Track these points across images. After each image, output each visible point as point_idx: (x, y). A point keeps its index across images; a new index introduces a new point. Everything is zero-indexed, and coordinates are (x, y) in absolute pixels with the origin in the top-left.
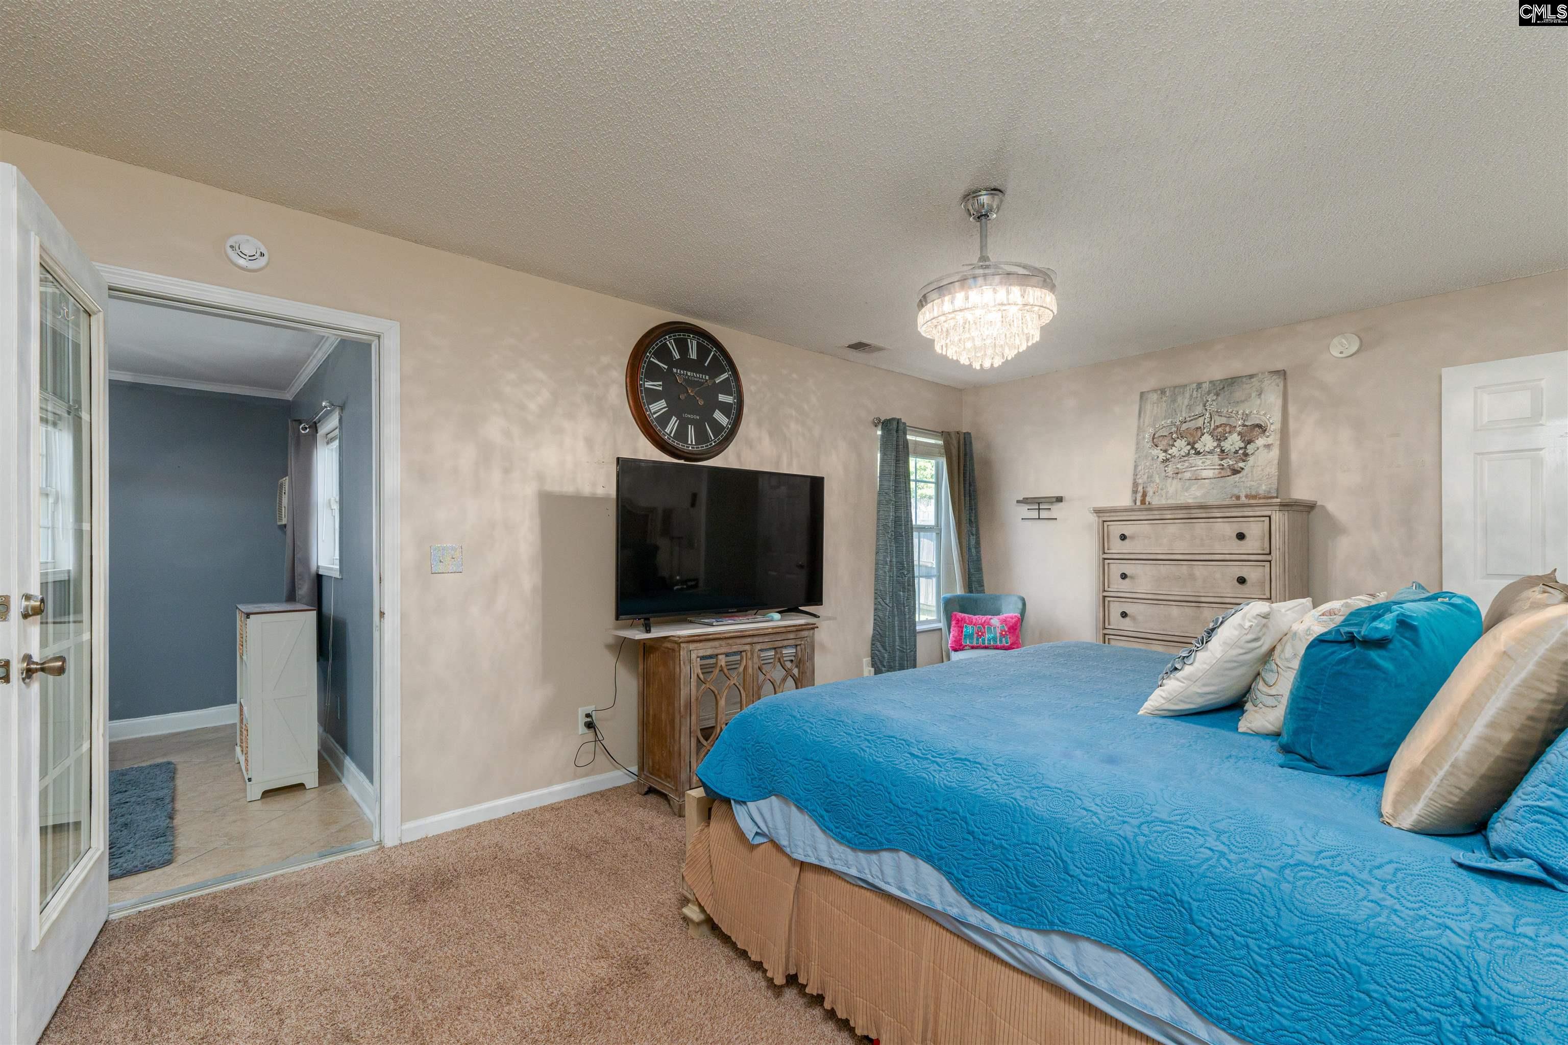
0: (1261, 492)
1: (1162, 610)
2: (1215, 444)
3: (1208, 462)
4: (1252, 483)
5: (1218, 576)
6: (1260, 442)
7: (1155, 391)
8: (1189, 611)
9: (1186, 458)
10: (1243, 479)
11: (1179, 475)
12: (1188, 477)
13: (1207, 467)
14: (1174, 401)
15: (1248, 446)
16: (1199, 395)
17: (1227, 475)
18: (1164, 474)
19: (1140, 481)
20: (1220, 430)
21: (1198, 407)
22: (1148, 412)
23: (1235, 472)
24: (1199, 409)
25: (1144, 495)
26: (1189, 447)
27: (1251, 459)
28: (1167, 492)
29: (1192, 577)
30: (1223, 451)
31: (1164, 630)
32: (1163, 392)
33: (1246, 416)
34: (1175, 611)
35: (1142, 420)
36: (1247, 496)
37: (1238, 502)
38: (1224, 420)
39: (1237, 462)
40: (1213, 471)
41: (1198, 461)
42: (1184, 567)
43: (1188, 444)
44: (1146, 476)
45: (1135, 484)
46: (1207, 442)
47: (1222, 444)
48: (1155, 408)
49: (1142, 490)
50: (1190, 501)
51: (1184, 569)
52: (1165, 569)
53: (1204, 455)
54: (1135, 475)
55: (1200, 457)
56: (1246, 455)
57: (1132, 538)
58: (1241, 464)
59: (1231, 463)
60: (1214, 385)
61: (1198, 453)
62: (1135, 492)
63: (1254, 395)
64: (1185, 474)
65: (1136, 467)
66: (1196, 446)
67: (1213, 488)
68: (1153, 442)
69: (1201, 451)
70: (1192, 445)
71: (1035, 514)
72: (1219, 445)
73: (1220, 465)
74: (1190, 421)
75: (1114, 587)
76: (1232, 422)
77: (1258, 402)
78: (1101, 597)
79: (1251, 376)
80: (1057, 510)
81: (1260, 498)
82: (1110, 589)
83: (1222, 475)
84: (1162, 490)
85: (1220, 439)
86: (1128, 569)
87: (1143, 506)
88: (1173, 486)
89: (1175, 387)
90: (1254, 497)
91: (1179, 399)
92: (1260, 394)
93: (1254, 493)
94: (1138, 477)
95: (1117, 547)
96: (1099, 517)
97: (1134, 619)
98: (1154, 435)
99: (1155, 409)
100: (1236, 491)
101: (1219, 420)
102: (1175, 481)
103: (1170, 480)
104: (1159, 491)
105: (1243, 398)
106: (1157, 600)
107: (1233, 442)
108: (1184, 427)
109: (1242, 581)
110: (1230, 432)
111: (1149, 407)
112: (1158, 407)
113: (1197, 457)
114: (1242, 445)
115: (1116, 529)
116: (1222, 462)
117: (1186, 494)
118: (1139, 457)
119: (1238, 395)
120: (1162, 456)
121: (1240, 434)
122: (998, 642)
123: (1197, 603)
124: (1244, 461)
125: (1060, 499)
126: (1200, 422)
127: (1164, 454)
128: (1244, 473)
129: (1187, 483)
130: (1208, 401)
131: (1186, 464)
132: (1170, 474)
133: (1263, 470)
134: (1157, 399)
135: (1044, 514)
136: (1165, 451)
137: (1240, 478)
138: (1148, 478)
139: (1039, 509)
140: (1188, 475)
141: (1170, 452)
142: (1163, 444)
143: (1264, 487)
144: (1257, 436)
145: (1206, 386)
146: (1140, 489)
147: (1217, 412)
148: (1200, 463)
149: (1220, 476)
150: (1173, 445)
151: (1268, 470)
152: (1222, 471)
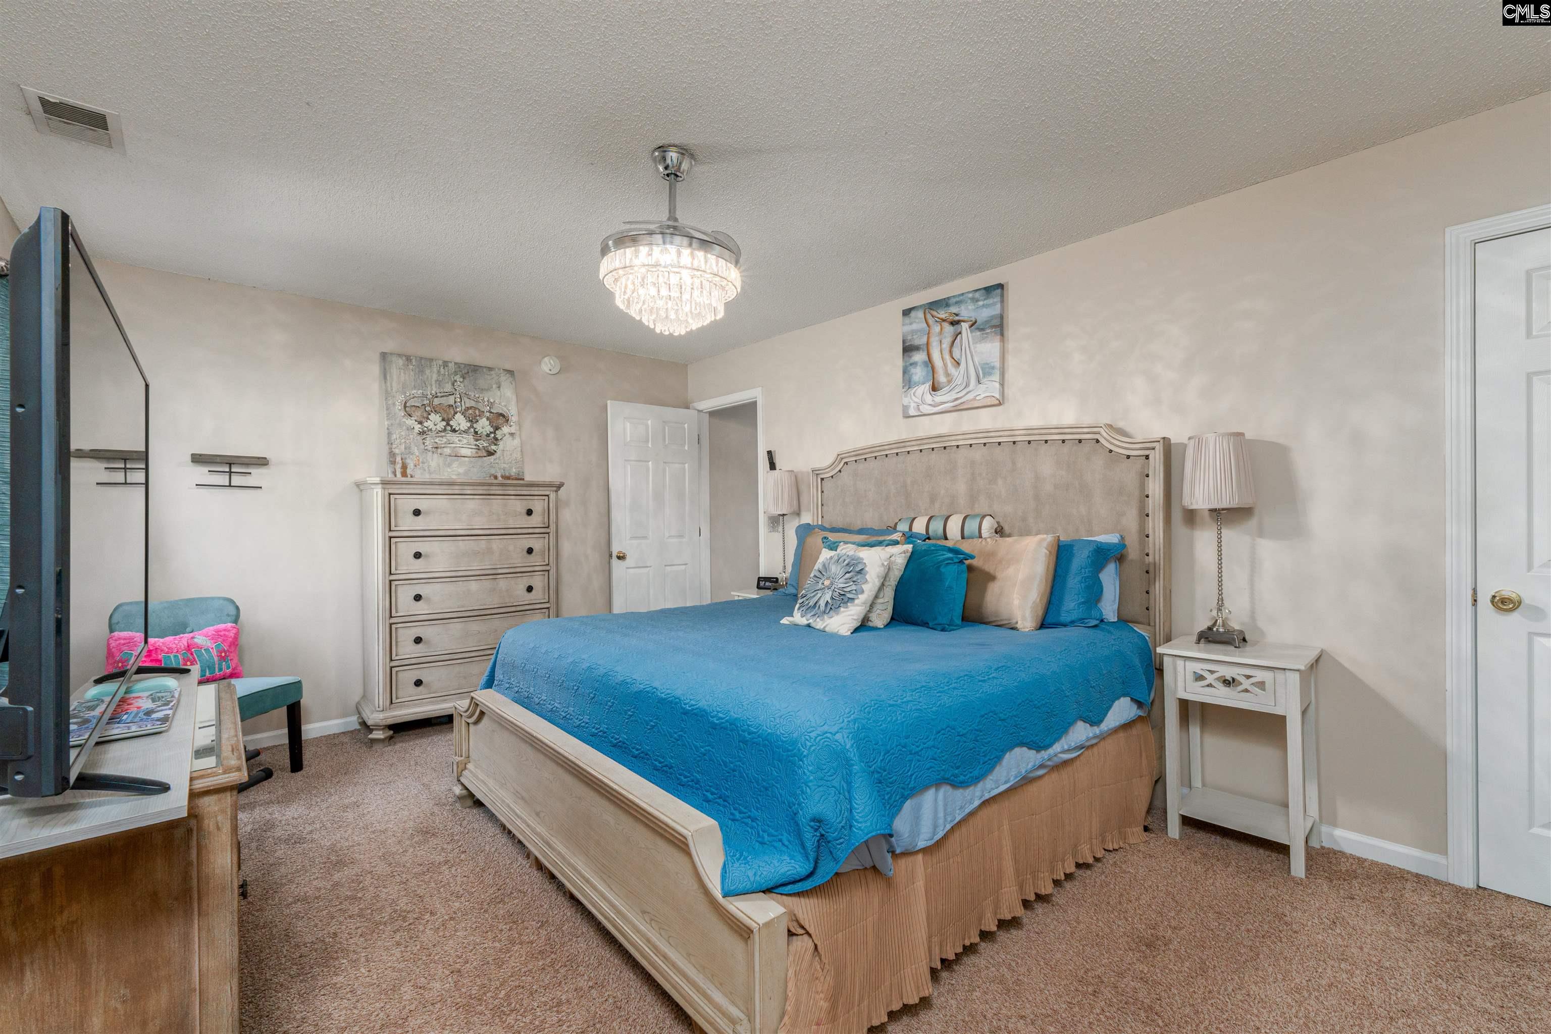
0: (512, 474)
1: (460, 587)
2: (469, 424)
3: (465, 441)
4: (505, 465)
5: (511, 548)
6: (505, 429)
7: (400, 355)
8: (487, 584)
9: (443, 434)
10: (497, 461)
11: (439, 451)
12: (448, 454)
13: (465, 446)
14: (422, 372)
15: (497, 432)
16: (447, 373)
17: (482, 455)
18: (422, 447)
19: (397, 451)
20: (470, 412)
21: (447, 385)
22: (395, 377)
23: (491, 453)
24: (448, 388)
25: (404, 467)
26: (444, 423)
27: (501, 443)
28: (429, 466)
29: (490, 551)
30: (476, 433)
31: (463, 607)
32: (408, 359)
33: (491, 405)
34: (474, 586)
35: (388, 384)
36: (502, 477)
37: (495, 481)
38: (473, 404)
39: (490, 445)
40: (470, 450)
41: (454, 437)
42: (483, 541)
43: (443, 420)
44: (403, 447)
45: (392, 455)
46: (460, 421)
47: (475, 425)
48: (402, 374)
49: (400, 462)
50: (454, 477)
51: (483, 543)
52: (463, 545)
53: (460, 434)
54: (390, 443)
55: (456, 434)
56: (496, 439)
57: (428, 513)
58: (494, 447)
59: (485, 445)
60: (459, 367)
61: (454, 431)
62: (393, 463)
63: (494, 386)
64: (445, 450)
65: (389, 434)
66: (451, 423)
67: (473, 467)
68: (406, 411)
69: (457, 429)
70: (447, 421)
71: (223, 480)
72: (472, 426)
73: (476, 445)
74: (442, 397)
75: (403, 569)
76: (480, 406)
77: (499, 393)
78: (387, 582)
79: (490, 369)
80: (257, 476)
81: (513, 479)
82: (398, 572)
83: (479, 455)
84: (423, 463)
85: (473, 420)
86: (421, 547)
87: (404, 479)
88: (434, 461)
89: (421, 358)
90: (508, 478)
91: (428, 372)
92: (499, 387)
93: (507, 474)
94: (394, 446)
95: (407, 523)
96: (384, 489)
97: (428, 600)
98: (406, 403)
99: (399, 374)
100: (493, 471)
101: (469, 403)
102: (435, 455)
103: (430, 454)
104: (421, 465)
105: (486, 388)
106: (455, 578)
107: (484, 425)
108: (436, 401)
109: (530, 551)
110: (479, 416)
111: (394, 371)
112: (405, 374)
113: (453, 434)
114: (492, 430)
115: (407, 504)
116: (477, 443)
117: (449, 470)
118: (392, 424)
119: (482, 383)
120: (418, 427)
121: (488, 419)
122: (217, 670)
123: (494, 575)
124: (496, 445)
125: (262, 462)
126: (451, 400)
127: (420, 426)
128: (497, 455)
129: (449, 459)
130: (456, 381)
131: (444, 440)
132: (429, 447)
133: (511, 455)
134: (404, 365)
135: (237, 480)
136: (421, 423)
137: (495, 460)
138: (405, 448)
139: (230, 472)
140: (447, 451)
141: (426, 424)
142: (418, 414)
143: (514, 470)
144: (502, 424)
145: (451, 365)
146: (398, 459)
147: (465, 394)
148: (456, 440)
149: (477, 455)
150: (428, 418)
151: (515, 455)
152: (479, 452)
